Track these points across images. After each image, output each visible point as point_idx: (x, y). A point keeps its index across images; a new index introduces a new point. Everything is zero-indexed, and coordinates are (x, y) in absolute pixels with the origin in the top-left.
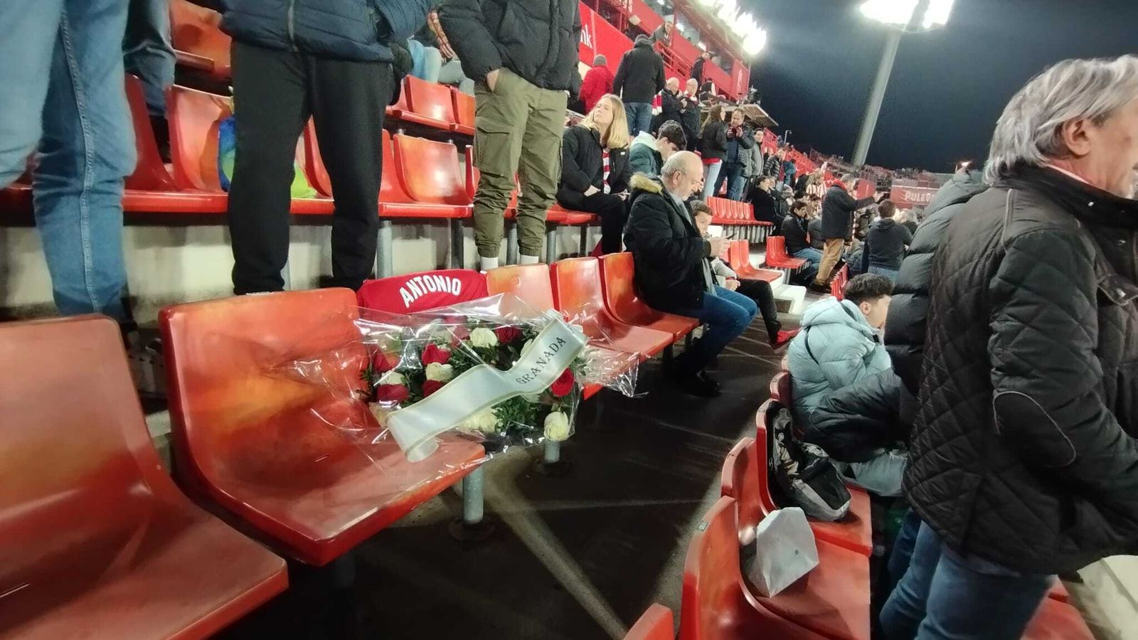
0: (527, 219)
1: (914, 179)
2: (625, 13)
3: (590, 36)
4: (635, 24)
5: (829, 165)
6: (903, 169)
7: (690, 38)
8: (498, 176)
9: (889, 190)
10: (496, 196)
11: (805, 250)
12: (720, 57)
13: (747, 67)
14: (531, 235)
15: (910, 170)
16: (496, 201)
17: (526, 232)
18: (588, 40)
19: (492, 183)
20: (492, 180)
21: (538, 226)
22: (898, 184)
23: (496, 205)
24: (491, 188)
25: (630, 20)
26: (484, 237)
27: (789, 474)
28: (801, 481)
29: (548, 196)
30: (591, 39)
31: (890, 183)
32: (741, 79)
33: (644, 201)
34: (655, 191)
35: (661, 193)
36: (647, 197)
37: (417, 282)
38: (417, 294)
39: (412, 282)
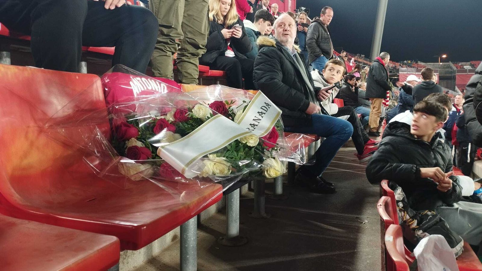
0: (186, 64)
1: (413, 67)
5: (355, 61)
6: (405, 62)
8: (169, 27)
9: (398, 76)
10: (169, 42)
11: (359, 108)
14: (190, 77)
15: (409, 62)
16: (169, 46)
17: (185, 74)
19: (165, 33)
20: (165, 31)
21: (194, 69)
22: (403, 71)
23: (168, 49)
24: (164, 37)
26: (159, 73)
27: (411, 228)
28: (421, 231)
29: (201, 46)
31: (398, 71)
32: (291, 4)
33: (262, 52)
34: (271, 44)
35: (275, 46)
36: (264, 49)
37: (139, 81)
38: (141, 88)
39: (136, 80)
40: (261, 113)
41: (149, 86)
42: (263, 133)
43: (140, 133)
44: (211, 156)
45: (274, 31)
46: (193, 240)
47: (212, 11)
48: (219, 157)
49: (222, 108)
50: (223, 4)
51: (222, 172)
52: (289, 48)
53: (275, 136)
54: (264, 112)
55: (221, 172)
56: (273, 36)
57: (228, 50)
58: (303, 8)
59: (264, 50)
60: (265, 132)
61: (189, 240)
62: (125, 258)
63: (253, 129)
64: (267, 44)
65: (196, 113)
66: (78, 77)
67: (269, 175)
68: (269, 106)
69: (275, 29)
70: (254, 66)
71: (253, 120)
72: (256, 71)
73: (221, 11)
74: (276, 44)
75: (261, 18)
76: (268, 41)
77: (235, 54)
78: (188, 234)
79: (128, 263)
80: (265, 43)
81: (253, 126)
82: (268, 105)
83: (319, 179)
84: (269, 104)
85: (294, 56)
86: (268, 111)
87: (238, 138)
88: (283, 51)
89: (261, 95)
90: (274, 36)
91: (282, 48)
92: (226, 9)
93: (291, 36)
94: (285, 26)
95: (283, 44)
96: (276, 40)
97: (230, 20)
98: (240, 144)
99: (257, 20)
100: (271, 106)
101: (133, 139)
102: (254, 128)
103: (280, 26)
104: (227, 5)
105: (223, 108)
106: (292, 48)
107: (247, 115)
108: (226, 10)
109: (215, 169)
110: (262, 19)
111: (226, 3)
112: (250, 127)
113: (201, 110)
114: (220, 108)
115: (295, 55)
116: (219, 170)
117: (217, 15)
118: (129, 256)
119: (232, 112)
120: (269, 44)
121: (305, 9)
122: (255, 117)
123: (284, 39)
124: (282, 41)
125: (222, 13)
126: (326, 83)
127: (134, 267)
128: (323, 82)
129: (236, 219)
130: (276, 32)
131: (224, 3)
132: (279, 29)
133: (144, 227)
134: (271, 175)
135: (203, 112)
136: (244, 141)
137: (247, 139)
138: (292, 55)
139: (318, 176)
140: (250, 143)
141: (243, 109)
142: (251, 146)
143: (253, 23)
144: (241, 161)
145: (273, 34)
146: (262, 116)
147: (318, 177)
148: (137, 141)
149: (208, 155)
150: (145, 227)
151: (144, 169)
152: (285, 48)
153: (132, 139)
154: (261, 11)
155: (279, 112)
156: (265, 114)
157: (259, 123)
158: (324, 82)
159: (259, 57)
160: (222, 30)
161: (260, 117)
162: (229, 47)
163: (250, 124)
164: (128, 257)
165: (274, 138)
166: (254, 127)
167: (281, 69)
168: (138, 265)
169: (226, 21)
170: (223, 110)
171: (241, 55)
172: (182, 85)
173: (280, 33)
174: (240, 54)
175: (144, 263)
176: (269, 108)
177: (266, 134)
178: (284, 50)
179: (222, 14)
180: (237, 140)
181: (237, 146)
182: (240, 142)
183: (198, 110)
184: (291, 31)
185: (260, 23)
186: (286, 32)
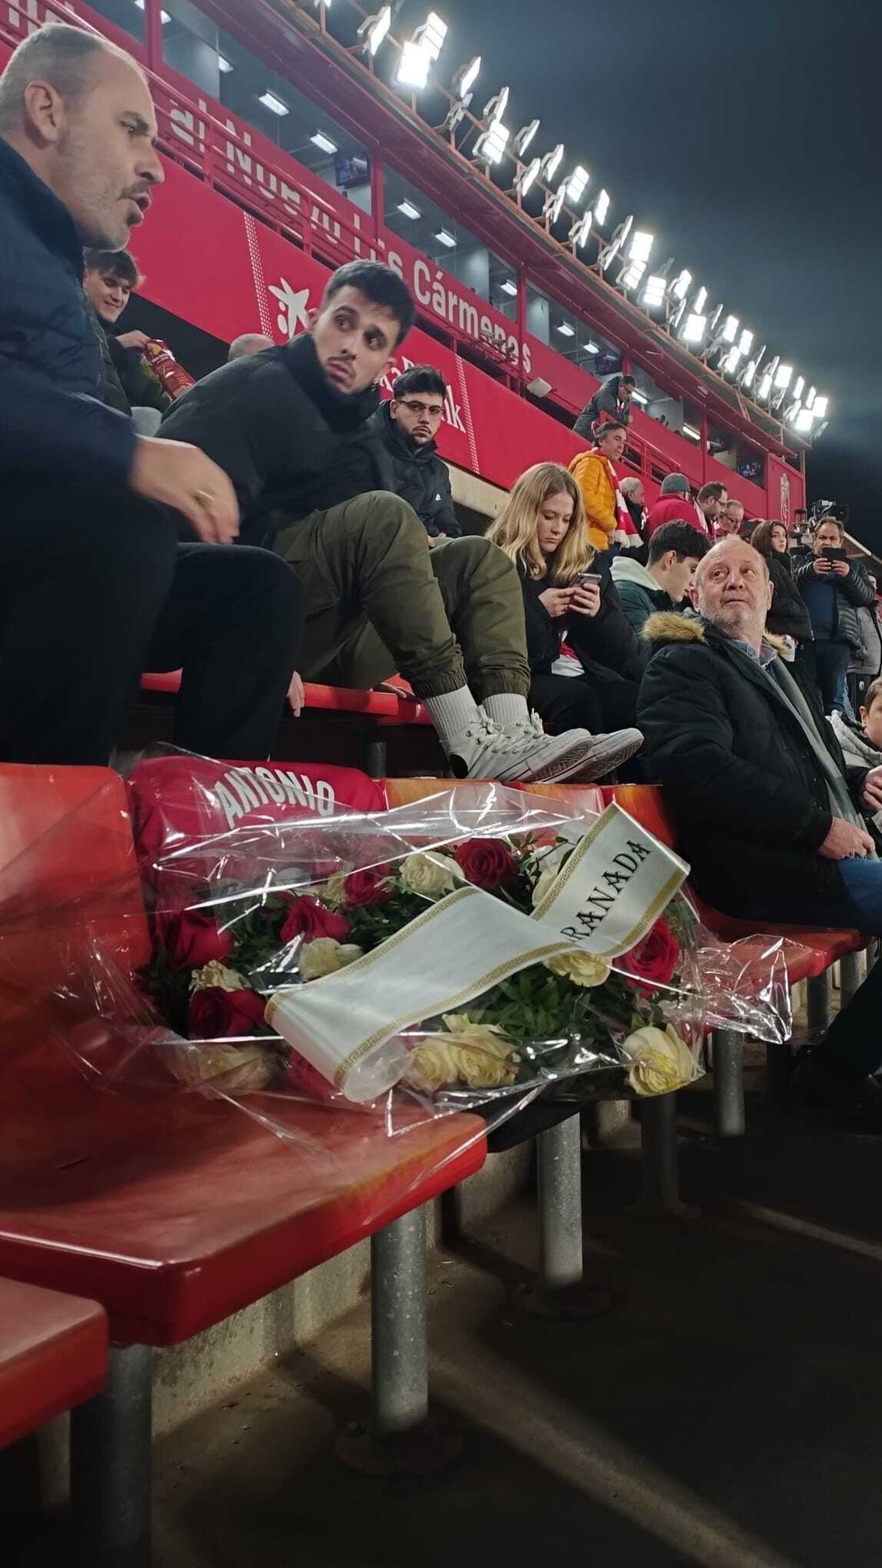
2: (515, 375)
3: (458, 408)
4: (540, 396)
7: (663, 417)
12: (734, 453)
13: (795, 464)
18: (455, 415)
25: (529, 387)
30: (461, 415)
32: (788, 493)
33: (662, 660)
34: (689, 635)
35: (703, 639)
36: (670, 652)
37: (245, 778)
38: (250, 802)
39: (236, 776)
40: (616, 876)
41: (277, 793)
42: (619, 943)
43: (236, 944)
44: (452, 1021)
45: (697, 593)
46: (414, 1294)
47: (513, 541)
48: (481, 1022)
49: (497, 858)
50: (547, 518)
51: (488, 1075)
52: (750, 645)
53: (668, 952)
54: (625, 872)
55: (486, 1073)
56: (694, 610)
57: (561, 656)
58: (825, 503)
59: (665, 654)
60: (628, 941)
61: (398, 1295)
62: (203, 1349)
63: (588, 930)
64: (678, 634)
65: (411, 877)
66: (55, 777)
67: (644, 1085)
68: (644, 854)
69: (700, 587)
70: (638, 705)
71: (590, 900)
72: (643, 722)
73: (540, 540)
74: (704, 635)
75: (670, 549)
76: (678, 627)
77: (584, 668)
78: (396, 1277)
79: (212, 1364)
80: (669, 633)
81: (587, 919)
82: (638, 849)
83: (875, 1082)
84: (643, 847)
85: (768, 668)
86: (639, 870)
87: (545, 960)
88: (730, 653)
89: (616, 817)
90: (697, 610)
91: (729, 646)
92: (556, 533)
93: (750, 606)
94: (728, 573)
95: (726, 631)
96: (705, 621)
97: (565, 567)
98: (550, 979)
99: (656, 558)
100: (648, 852)
101: (213, 963)
102: (592, 928)
103: (713, 575)
104: (561, 519)
105: (500, 856)
106: (760, 643)
107: (570, 882)
108: (555, 537)
109: (465, 1064)
110: (670, 554)
111: (556, 515)
112: (577, 923)
113: (425, 868)
114: (491, 861)
115: (773, 667)
116: (479, 1066)
117: (527, 548)
118: (215, 1342)
119: (533, 870)
120: (681, 634)
121: (833, 506)
122: (596, 889)
123: (727, 614)
124: (722, 623)
125: (544, 545)
126: (872, 751)
127: (230, 1381)
128: (861, 750)
129: (572, 1225)
130: (701, 595)
131: (552, 515)
132: (710, 584)
133: (195, 1268)
134: (650, 1086)
135: (432, 874)
136: (563, 969)
137: (572, 961)
138: (764, 666)
139: (871, 1073)
140: (580, 975)
141: (559, 864)
142: (584, 985)
143: (644, 565)
144: (534, 1043)
145: (694, 603)
146: (618, 885)
147: (870, 1076)
148: (225, 969)
149: (444, 1016)
150: (198, 1270)
151: (241, 1062)
152: (735, 643)
153: (211, 963)
154: (669, 527)
155: (679, 872)
156: (626, 879)
157: (607, 909)
158: (865, 747)
159: (655, 678)
160: (541, 593)
161: (612, 892)
162: (566, 647)
163: (580, 915)
164: (213, 1345)
165: (663, 959)
166: (591, 924)
167: (725, 712)
168: (247, 1372)
169: (553, 569)
170: (500, 866)
171: (605, 668)
172: (389, 783)
173: (714, 596)
174: (601, 667)
175: (264, 1368)
176: (642, 859)
177: (629, 948)
178: (736, 652)
179: (542, 549)
180: (539, 966)
181: (540, 987)
182: (549, 972)
183: (416, 868)
184: (750, 587)
185: (668, 565)
186: (734, 592)
